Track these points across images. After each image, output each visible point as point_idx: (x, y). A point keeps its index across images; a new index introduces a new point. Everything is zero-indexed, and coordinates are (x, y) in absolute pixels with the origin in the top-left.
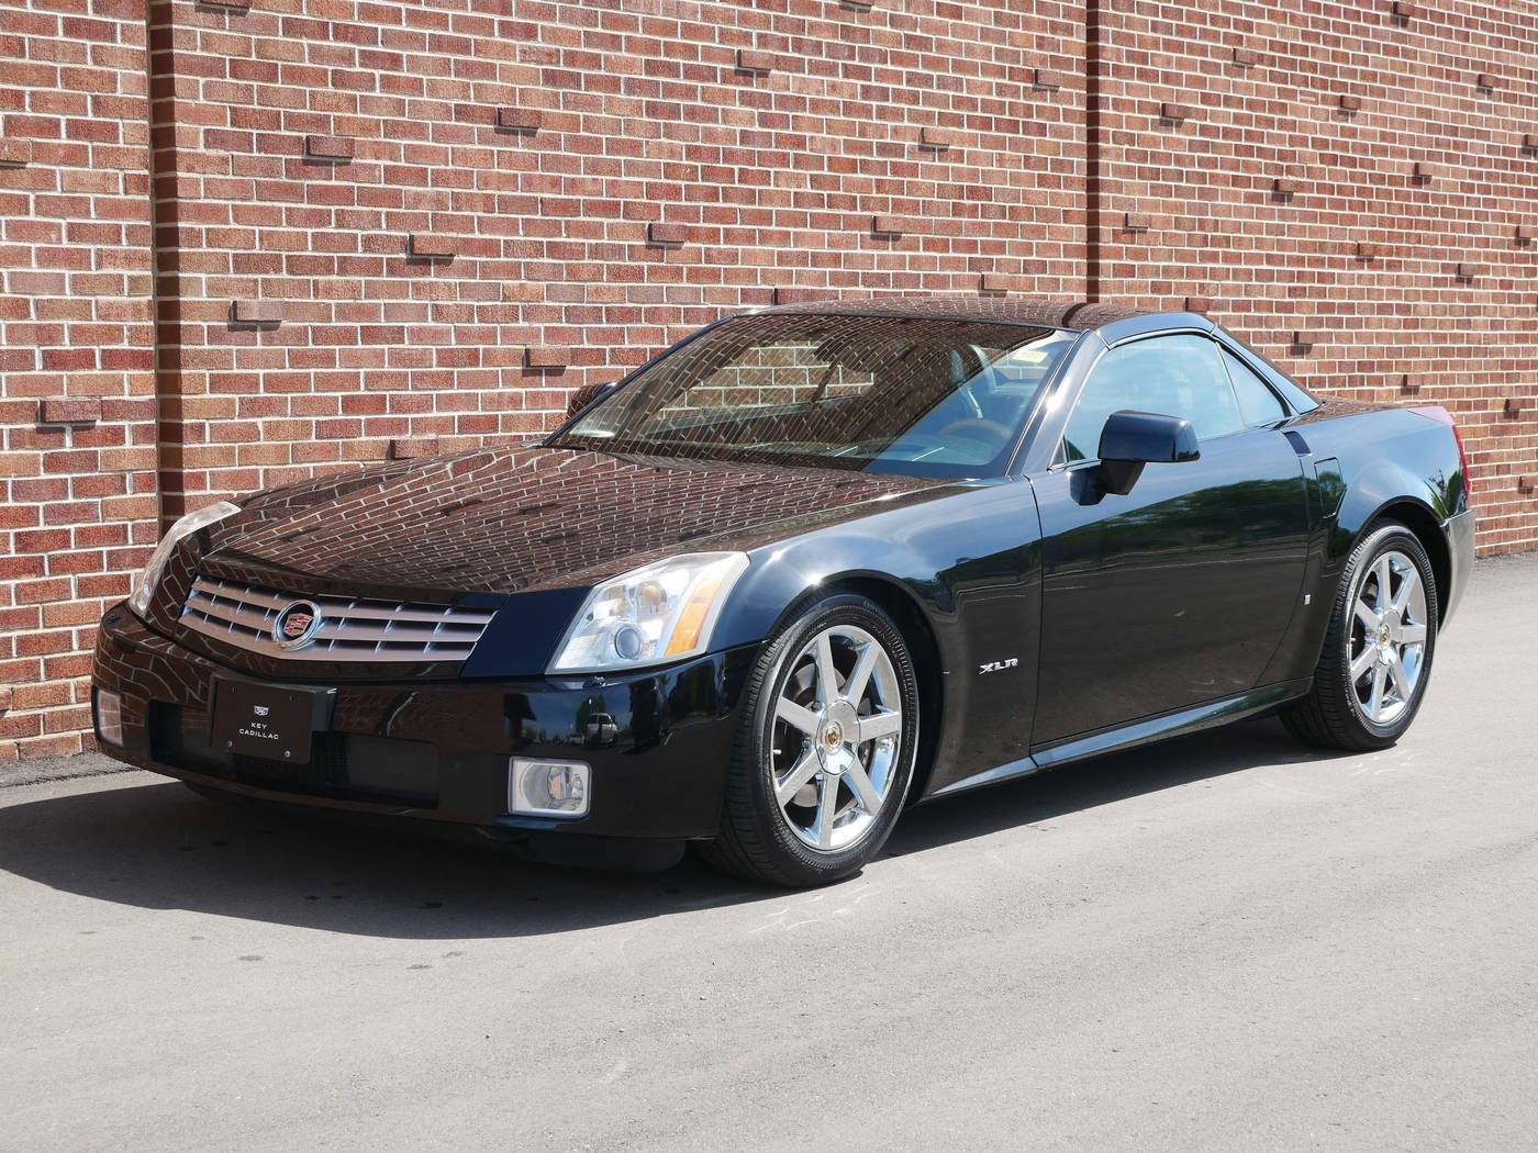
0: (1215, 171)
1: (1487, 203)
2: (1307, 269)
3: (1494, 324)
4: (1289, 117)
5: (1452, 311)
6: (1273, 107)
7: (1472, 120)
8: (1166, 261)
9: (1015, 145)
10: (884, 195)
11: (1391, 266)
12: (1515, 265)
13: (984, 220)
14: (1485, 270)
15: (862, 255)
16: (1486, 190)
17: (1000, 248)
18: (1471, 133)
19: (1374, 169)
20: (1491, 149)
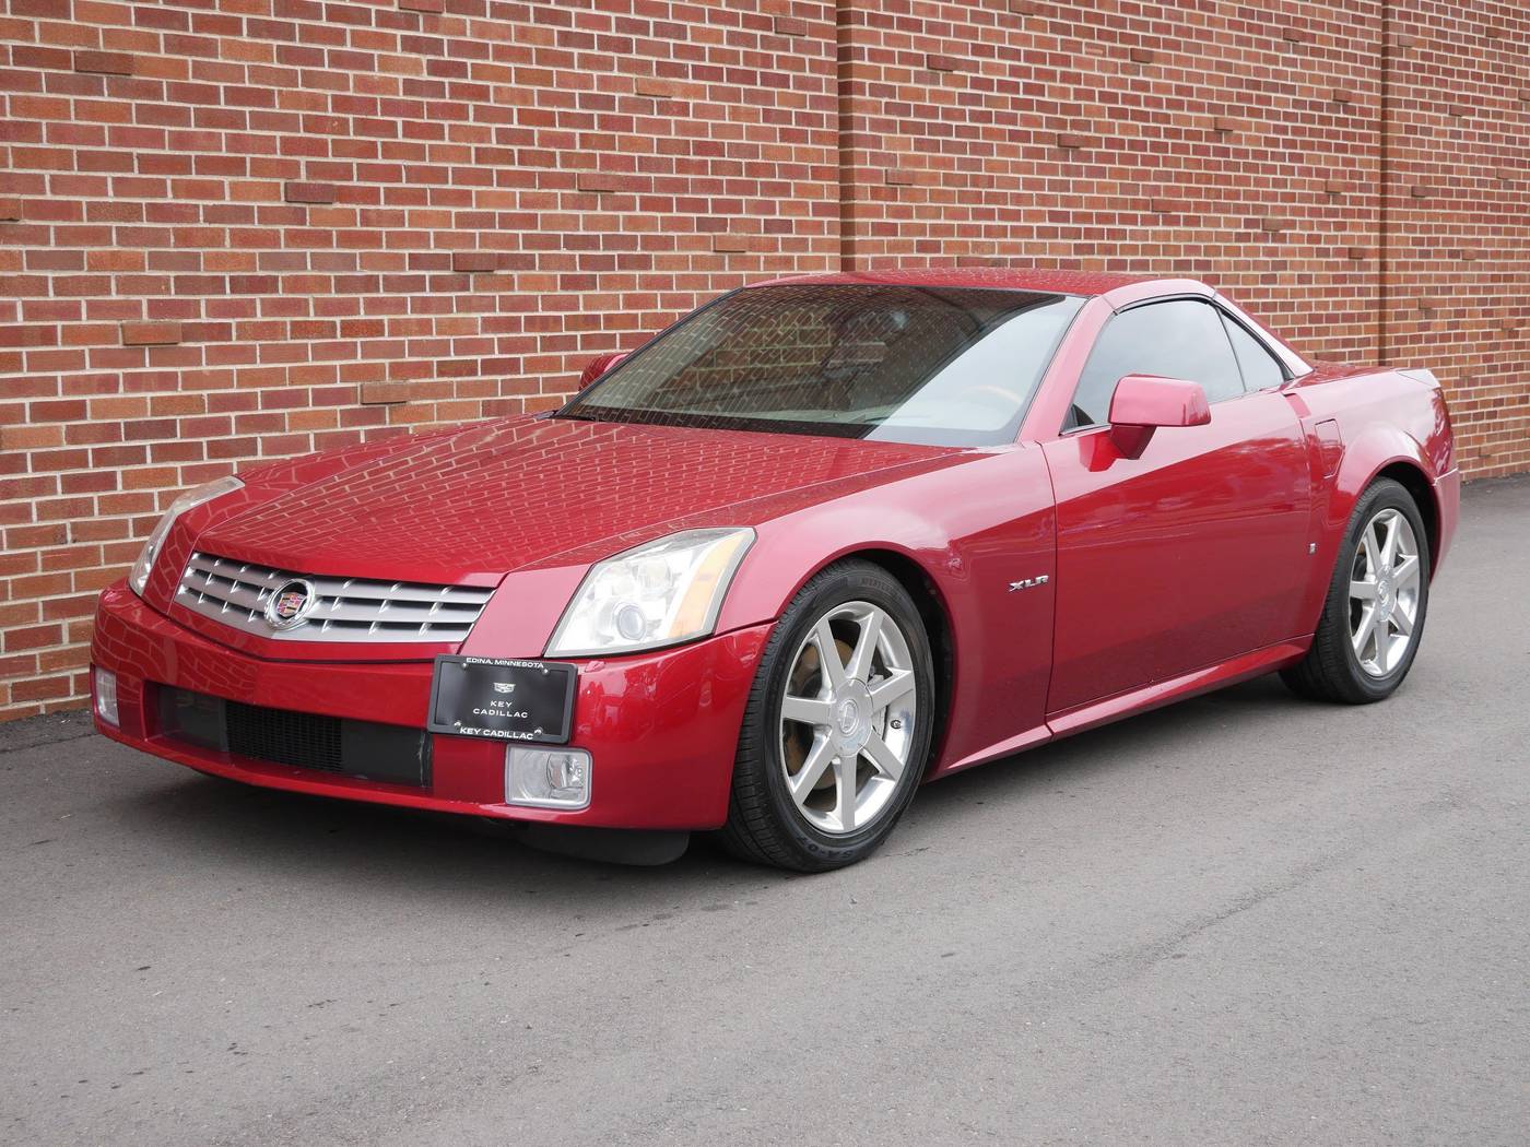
0: (989, 125)
1: (1294, 157)
2: (1095, 226)
3: (1302, 279)
4: (1073, 70)
5: (1257, 266)
6: (1055, 60)
7: (1277, 74)
8: (933, 218)
9: (752, 97)
10: (591, 151)
11: (1190, 221)
12: (1324, 219)
13: (715, 177)
14: (1292, 225)
15: (563, 215)
16: (1291, 144)
17: (735, 207)
18: (1274, 88)
19: (1169, 123)
20: (1297, 104)
